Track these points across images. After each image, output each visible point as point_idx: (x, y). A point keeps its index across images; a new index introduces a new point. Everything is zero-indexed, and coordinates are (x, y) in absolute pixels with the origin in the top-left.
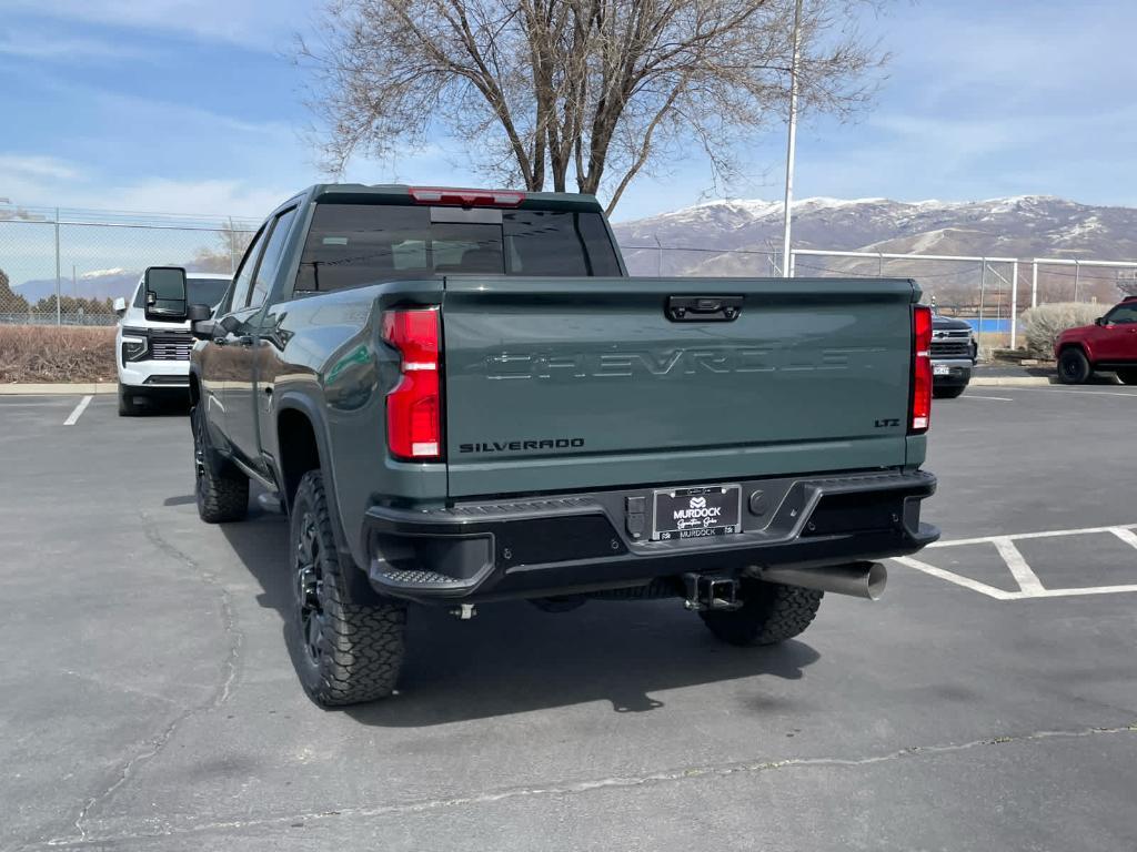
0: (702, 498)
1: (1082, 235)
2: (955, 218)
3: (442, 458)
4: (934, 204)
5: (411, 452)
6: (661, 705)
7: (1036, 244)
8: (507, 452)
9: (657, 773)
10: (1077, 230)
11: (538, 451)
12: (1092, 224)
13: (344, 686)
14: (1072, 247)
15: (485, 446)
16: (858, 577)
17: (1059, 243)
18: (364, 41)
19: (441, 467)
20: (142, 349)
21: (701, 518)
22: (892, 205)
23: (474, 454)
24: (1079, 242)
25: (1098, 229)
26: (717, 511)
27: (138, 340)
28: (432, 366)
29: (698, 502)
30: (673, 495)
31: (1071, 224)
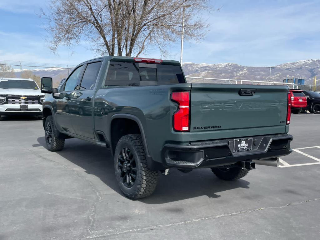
0: (244, 141)
1: (242, 74)
2: (210, 68)
3: (189, 131)
4: (205, 64)
5: (182, 129)
6: (220, 196)
7: (231, 76)
8: (204, 129)
9: (234, 212)
10: (241, 73)
11: (211, 129)
12: (245, 71)
13: (141, 193)
14: (239, 77)
15: (199, 128)
16: (275, 161)
17: (236, 76)
18: (60, 11)
19: (188, 133)
20: (4, 101)
21: (244, 147)
22: (194, 64)
23: (196, 130)
24: (241, 75)
25: (246, 72)
26: (247, 145)
27: (3, 98)
28: (188, 107)
29: (243, 142)
30: (238, 140)
31: (239, 71)
